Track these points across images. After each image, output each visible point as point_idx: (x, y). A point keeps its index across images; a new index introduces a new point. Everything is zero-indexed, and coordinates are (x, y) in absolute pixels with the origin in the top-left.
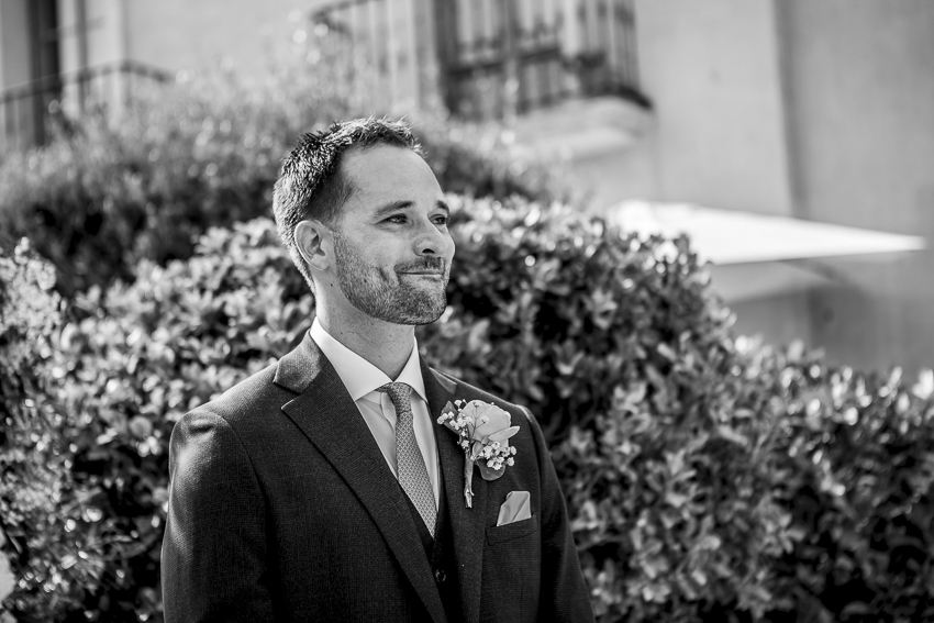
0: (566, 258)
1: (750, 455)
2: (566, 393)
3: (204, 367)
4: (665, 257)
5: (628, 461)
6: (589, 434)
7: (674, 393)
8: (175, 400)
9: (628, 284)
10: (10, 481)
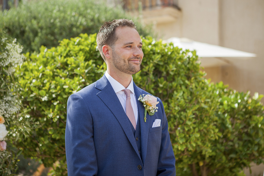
0: (163, 54)
1: (209, 112)
2: (160, 92)
3: (61, 77)
4: (189, 56)
5: (177, 112)
6: (166, 104)
7: (189, 94)
8: (53, 86)
9: (179, 63)
10: (7, 105)
